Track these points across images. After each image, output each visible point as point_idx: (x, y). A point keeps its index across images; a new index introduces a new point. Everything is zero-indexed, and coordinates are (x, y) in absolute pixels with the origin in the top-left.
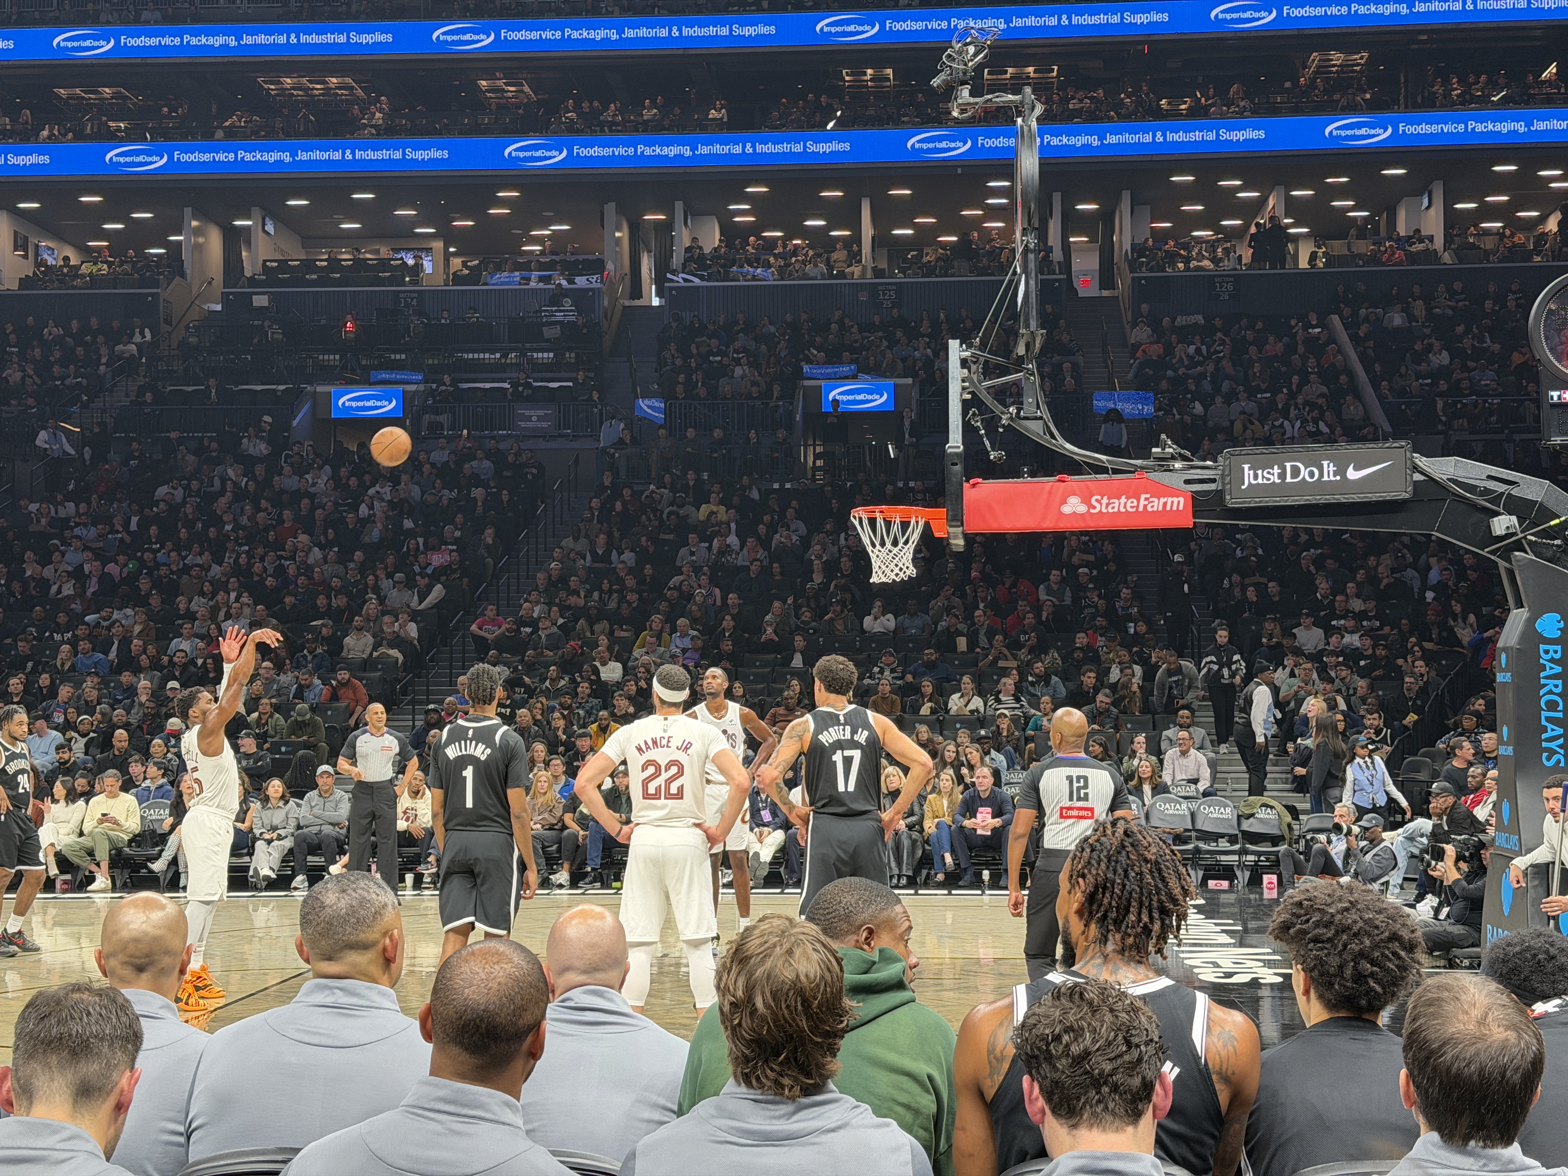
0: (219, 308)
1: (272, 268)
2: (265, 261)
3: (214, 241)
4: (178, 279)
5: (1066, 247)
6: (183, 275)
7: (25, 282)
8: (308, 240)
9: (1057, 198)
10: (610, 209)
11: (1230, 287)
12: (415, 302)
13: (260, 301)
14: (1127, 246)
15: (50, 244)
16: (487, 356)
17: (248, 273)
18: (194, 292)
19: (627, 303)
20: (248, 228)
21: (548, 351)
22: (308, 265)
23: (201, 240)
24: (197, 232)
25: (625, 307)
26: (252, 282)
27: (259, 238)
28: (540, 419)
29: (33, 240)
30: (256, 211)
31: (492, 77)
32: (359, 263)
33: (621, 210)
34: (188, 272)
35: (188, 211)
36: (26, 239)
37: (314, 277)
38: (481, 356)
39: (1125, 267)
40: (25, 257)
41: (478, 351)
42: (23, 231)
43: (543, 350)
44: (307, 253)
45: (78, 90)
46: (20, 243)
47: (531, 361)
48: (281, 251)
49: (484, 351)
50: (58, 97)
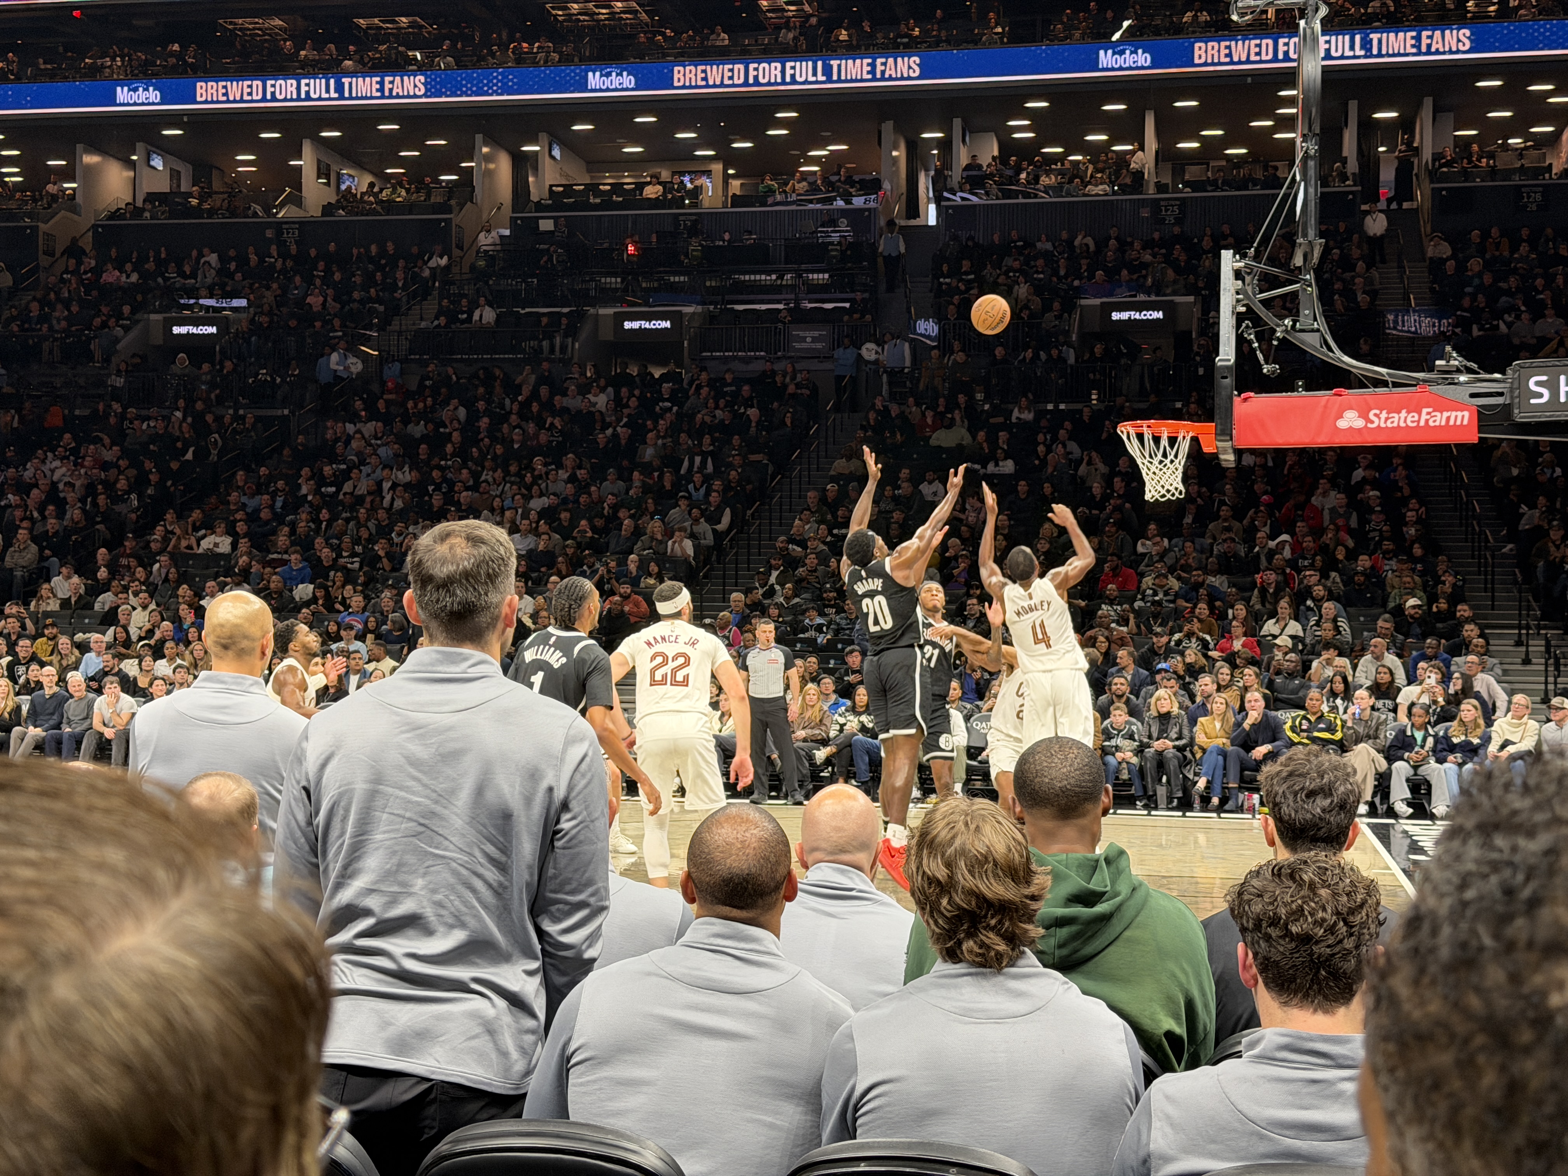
0: (507, 232)
1: (558, 193)
3: (503, 166)
4: (469, 205)
7: (328, 209)
8: (594, 165)
10: (888, 127)
11: (1539, 197)
12: (694, 225)
13: (546, 225)
15: (352, 172)
17: (534, 197)
19: (903, 223)
20: (536, 152)
22: (593, 188)
23: (492, 166)
24: (488, 158)
26: (539, 206)
27: (546, 164)
28: (815, 340)
29: (334, 168)
30: (544, 137)
33: (898, 129)
35: (479, 137)
38: (758, 277)
39: (1425, 178)
40: (328, 184)
41: (755, 273)
42: (325, 159)
43: (819, 271)
44: (592, 178)
45: (376, 21)
46: (323, 171)
47: (806, 282)
48: (567, 176)
49: (760, 273)
50: (358, 27)
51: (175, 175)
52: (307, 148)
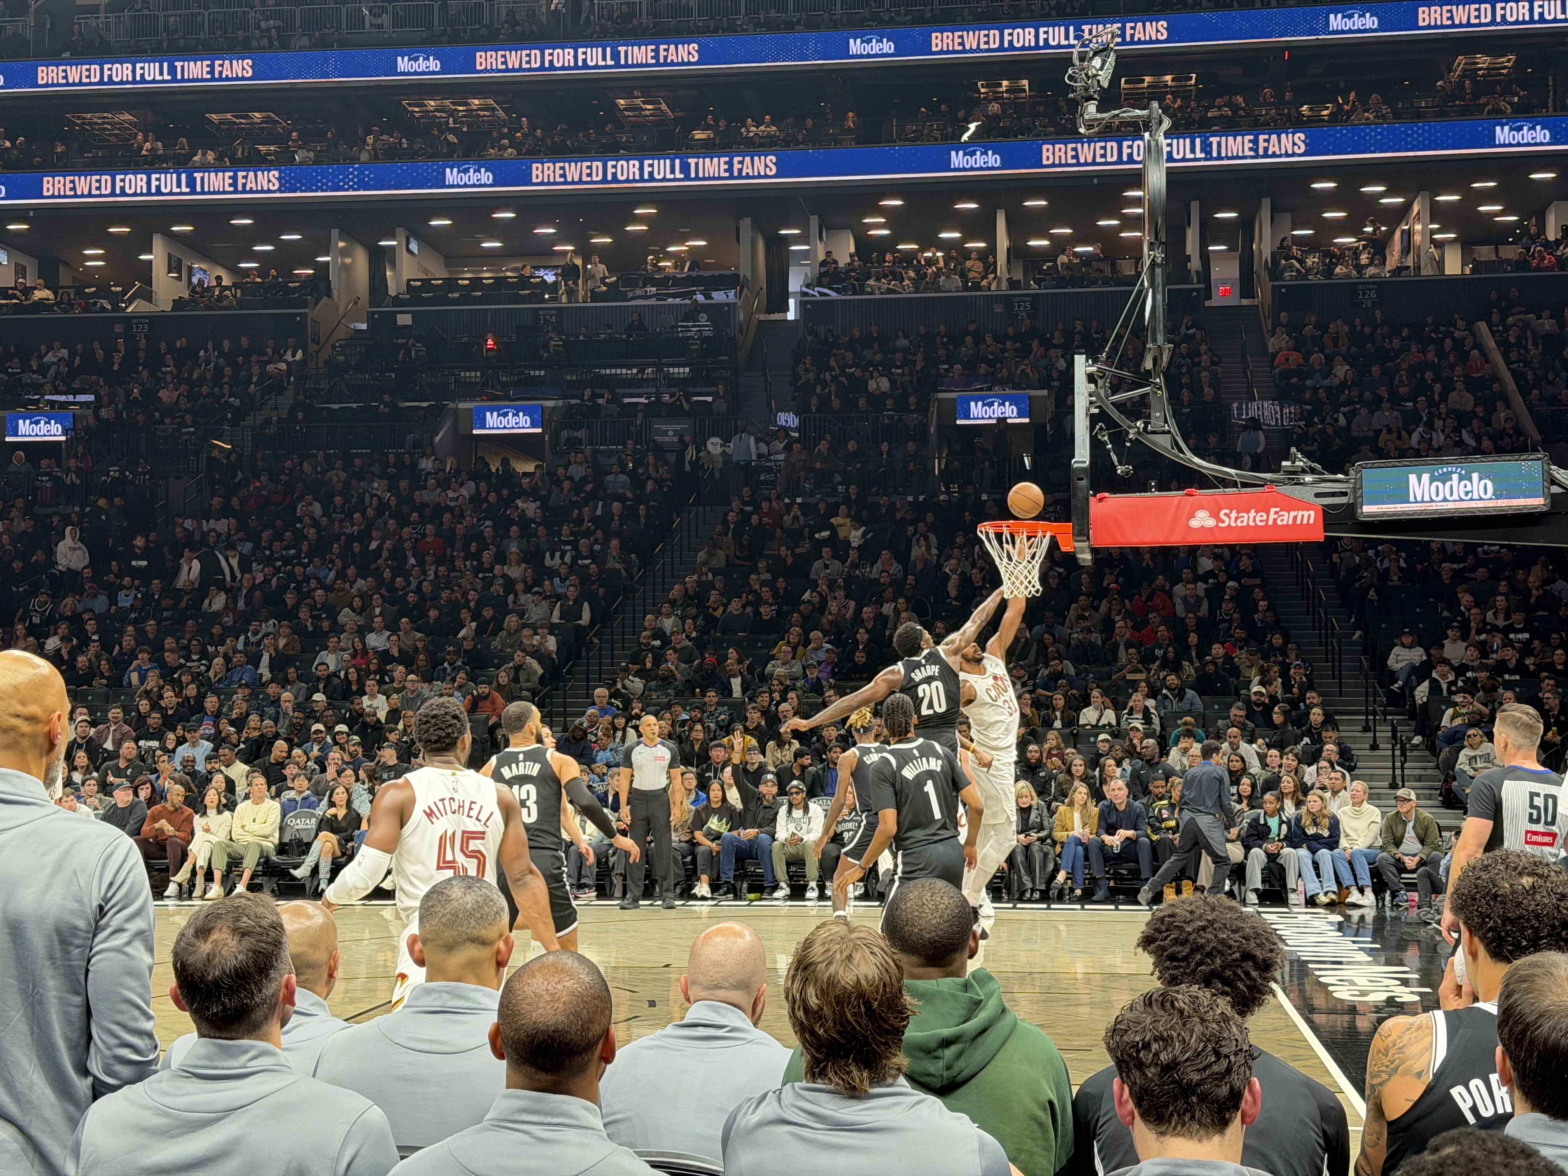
0: (364, 326)
1: (416, 287)
2: (409, 281)
3: (360, 261)
4: (325, 299)
5: (1205, 257)
6: (329, 294)
7: (178, 304)
8: (451, 259)
9: (1195, 207)
10: (746, 224)
11: (1373, 295)
12: (554, 319)
13: (404, 320)
14: (1267, 254)
15: (203, 266)
16: (624, 371)
17: (392, 292)
18: (341, 310)
19: (763, 317)
20: (393, 248)
21: (684, 366)
22: (451, 284)
23: (348, 261)
24: (344, 253)
25: (760, 322)
26: (397, 301)
27: (404, 259)
28: (676, 433)
29: (186, 262)
30: (400, 231)
31: (629, 96)
32: (500, 282)
33: (757, 226)
34: (335, 292)
35: (335, 232)
36: (180, 261)
37: (456, 295)
38: (619, 371)
39: (1264, 275)
40: (179, 278)
41: (615, 367)
42: (177, 254)
43: (679, 365)
44: (450, 272)
45: (229, 116)
46: (174, 265)
47: (667, 376)
48: (425, 271)
49: (621, 367)
50: (210, 122)
51: (20, 271)
52: (158, 242)
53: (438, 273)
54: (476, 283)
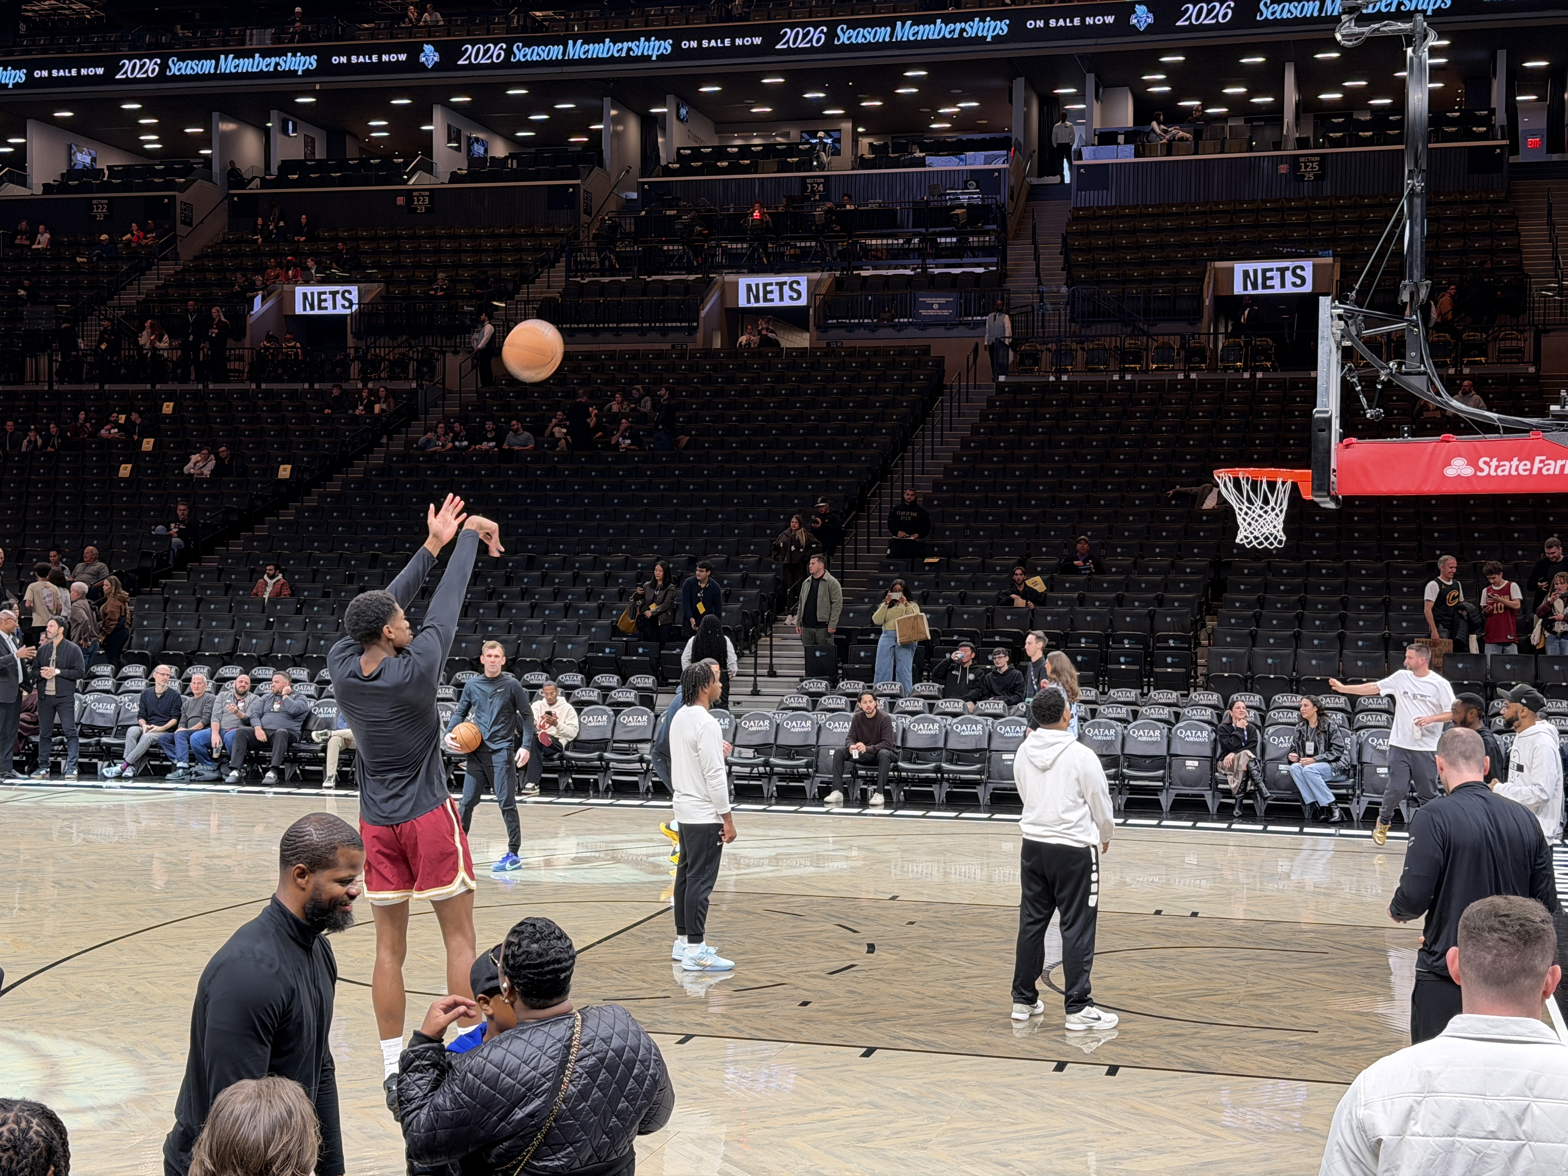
0: (634, 195)
1: (686, 156)
2: (679, 149)
3: (632, 130)
4: (597, 169)
5: (1512, 108)
6: (601, 164)
7: (456, 176)
8: (722, 125)
9: (1502, 56)
10: (1019, 84)
15: (481, 136)
16: (890, 241)
17: (663, 161)
18: (613, 181)
19: (1035, 181)
20: (664, 114)
21: (952, 235)
22: (720, 152)
23: (620, 128)
24: (616, 120)
25: (1033, 187)
26: (667, 170)
27: (674, 126)
28: (941, 306)
29: (465, 133)
30: (670, 98)
32: (769, 150)
33: (1030, 84)
34: (607, 162)
35: (607, 101)
36: (459, 132)
37: (725, 164)
38: (885, 241)
40: (458, 149)
41: (882, 237)
42: (455, 125)
43: (947, 235)
44: (720, 140)
46: (453, 135)
47: (935, 246)
48: (696, 138)
49: (887, 237)
51: (309, 142)
52: (438, 114)
53: (709, 141)
54: (745, 150)
